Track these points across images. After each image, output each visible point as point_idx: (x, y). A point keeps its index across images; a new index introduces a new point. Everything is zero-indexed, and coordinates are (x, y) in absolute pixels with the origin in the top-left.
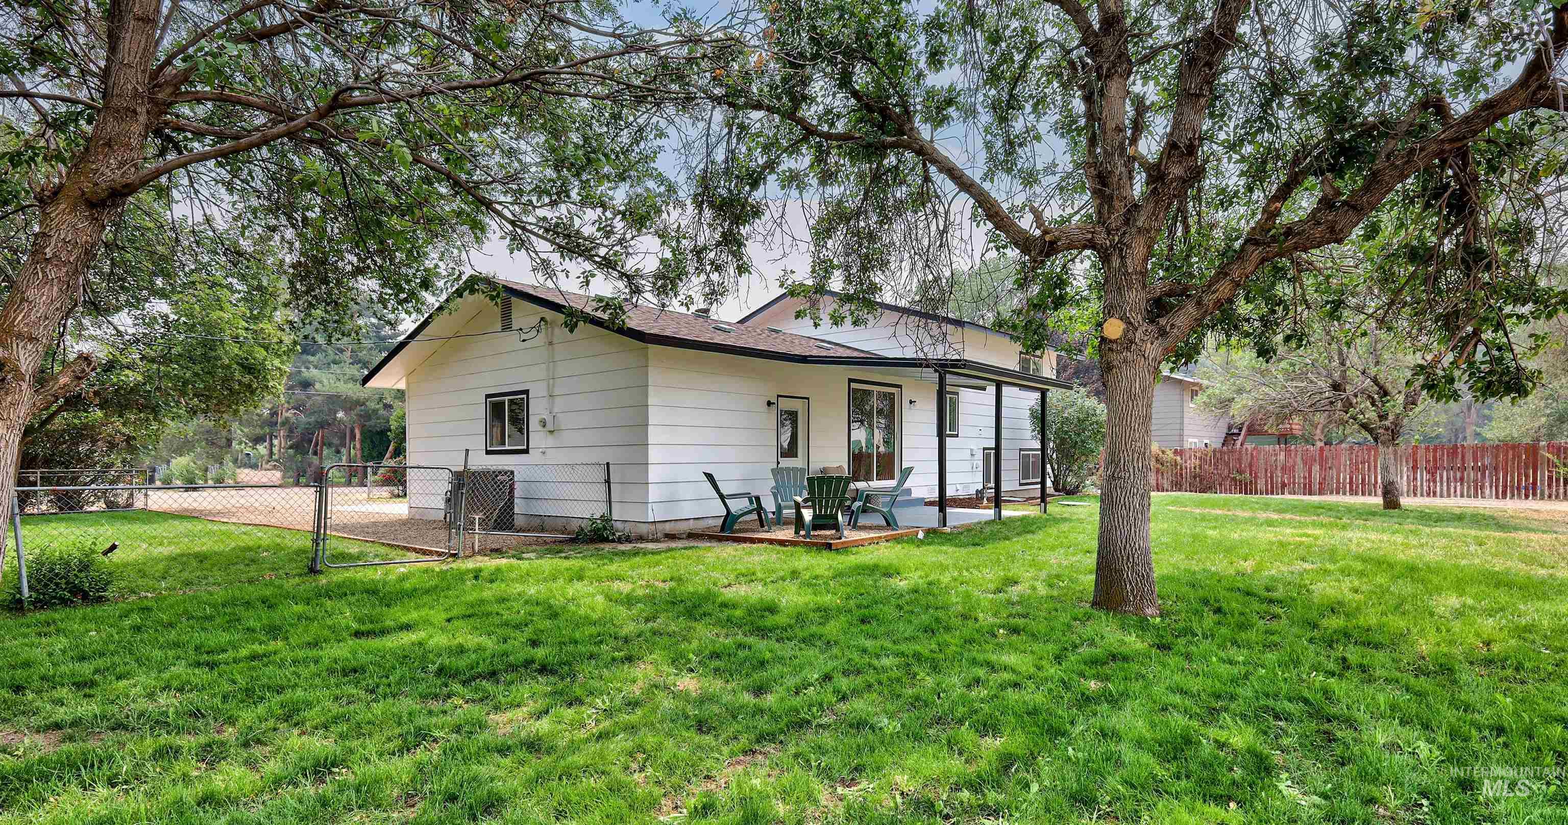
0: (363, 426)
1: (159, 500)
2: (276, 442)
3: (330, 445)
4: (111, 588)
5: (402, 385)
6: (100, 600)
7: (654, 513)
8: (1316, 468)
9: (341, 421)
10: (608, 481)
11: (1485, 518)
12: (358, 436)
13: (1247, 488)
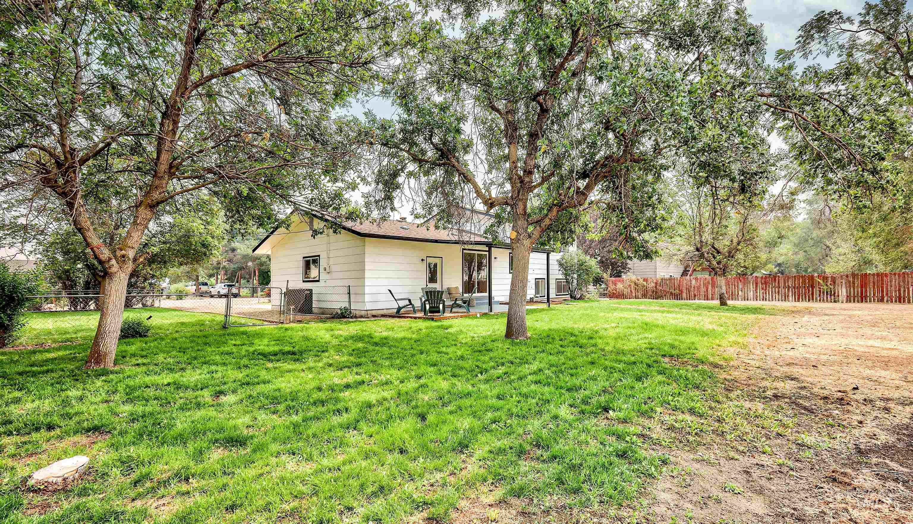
0: (259, 269)
1: (165, 303)
2: (219, 277)
3: (245, 278)
4: (150, 332)
5: (269, 253)
6: (145, 336)
7: (368, 307)
8: (710, 287)
9: (250, 267)
10: (349, 293)
11: (756, 309)
12: (257, 274)
13: (678, 297)
